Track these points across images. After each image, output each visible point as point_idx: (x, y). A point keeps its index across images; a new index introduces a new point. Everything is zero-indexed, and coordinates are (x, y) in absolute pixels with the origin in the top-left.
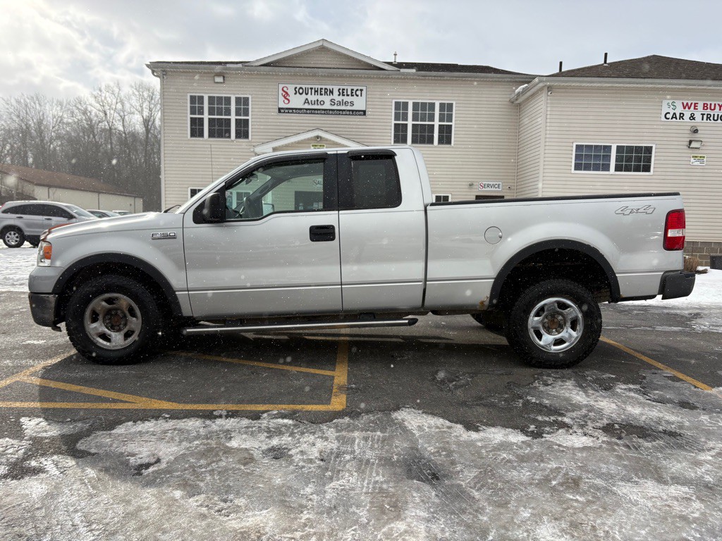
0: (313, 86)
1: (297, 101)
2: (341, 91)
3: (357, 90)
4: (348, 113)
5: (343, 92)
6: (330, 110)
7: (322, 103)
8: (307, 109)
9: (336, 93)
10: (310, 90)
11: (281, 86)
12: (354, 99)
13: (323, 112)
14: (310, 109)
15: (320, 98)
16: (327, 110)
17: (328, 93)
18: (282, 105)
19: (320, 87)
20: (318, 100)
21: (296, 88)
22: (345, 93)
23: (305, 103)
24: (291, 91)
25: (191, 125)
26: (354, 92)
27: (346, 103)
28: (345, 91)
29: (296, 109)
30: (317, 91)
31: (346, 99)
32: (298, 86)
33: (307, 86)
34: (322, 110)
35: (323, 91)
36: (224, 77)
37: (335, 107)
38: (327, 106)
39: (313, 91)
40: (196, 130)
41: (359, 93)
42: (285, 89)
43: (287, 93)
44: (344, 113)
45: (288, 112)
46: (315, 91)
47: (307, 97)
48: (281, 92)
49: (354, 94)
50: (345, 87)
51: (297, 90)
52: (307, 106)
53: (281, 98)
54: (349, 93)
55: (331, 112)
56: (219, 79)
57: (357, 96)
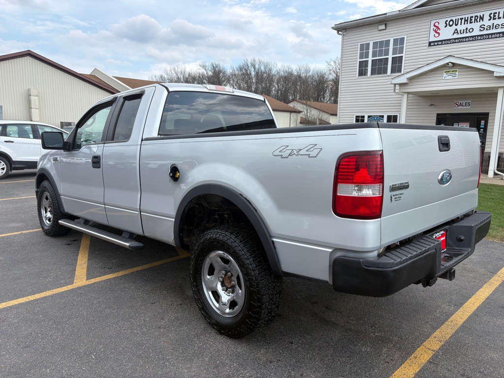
0: (463, 17)
1: (447, 33)
2: (492, 16)
4: (498, 35)
6: (478, 36)
7: (471, 31)
8: (455, 39)
9: (486, 18)
10: (460, 21)
11: (433, 22)
13: (471, 39)
14: (458, 39)
15: (469, 26)
16: (475, 36)
17: (478, 20)
18: (432, 39)
19: (469, 16)
20: (467, 29)
21: (447, 21)
22: (497, 17)
23: (454, 33)
24: (442, 25)
25: (360, 67)
27: (496, 27)
28: (497, 15)
29: (445, 40)
30: (467, 21)
31: (497, 22)
32: (449, 19)
33: (457, 18)
34: (471, 37)
35: (473, 19)
36: (386, 25)
37: (485, 32)
38: (476, 32)
39: (463, 20)
40: (362, 73)
42: (436, 24)
43: (438, 28)
44: (494, 36)
45: (438, 45)
46: (465, 21)
47: (456, 27)
48: (432, 27)
50: (497, 11)
51: (448, 23)
52: (456, 36)
53: (433, 33)
54: (501, 15)
55: (479, 38)
56: (383, 27)
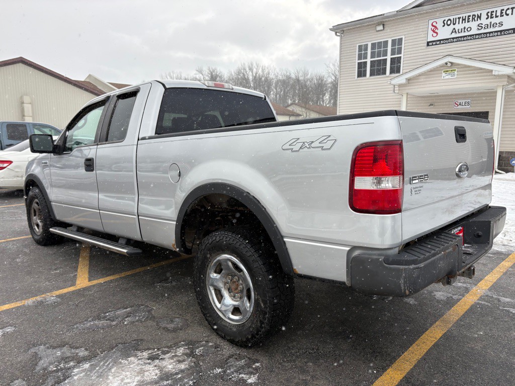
0: (461, 16)
1: (445, 32)
2: (489, 14)
3: (508, 9)
4: (496, 34)
5: (492, 15)
6: (476, 35)
7: (469, 30)
8: (453, 38)
9: (484, 16)
10: (457, 20)
11: (431, 22)
12: (504, 19)
13: (469, 38)
14: (456, 38)
15: (467, 25)
16: (473, 35)
17: (476, 19)
18: (430, 39)
19: (467, 15)
20: (465, 28)
21: (445, 20)
22: (494, 15)
23: (452, 32)
24: (440, 24)
25: (358, 68)
26: (504, 12)
27: (494, 25)
28: (494, 14)
29: (443, 40)
30: (465, 19)
31: (494, 20)
32: (447, 19)
33: (455, 17)
34: (469, 36)
35: (471, 18)
36: (383, 25)
37: (483, 31)
38: (474, 31)
39: (461, 20)
40: (361, 73)
41: (509, 12)
42: (434, 24)
43: (436, 27)
44: (492, 34)
45: (436, 44)
46: (463, 20)
47: (454, 27)
48: (430, 27)
49: (504, 13)
50: (494, 10)
51: (445, 22)
52: (454, 35)
53: (431, 32)
54: (499, 14)
55: (477, 37)
56: (381, 28)
57: (507, 15)
